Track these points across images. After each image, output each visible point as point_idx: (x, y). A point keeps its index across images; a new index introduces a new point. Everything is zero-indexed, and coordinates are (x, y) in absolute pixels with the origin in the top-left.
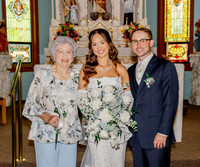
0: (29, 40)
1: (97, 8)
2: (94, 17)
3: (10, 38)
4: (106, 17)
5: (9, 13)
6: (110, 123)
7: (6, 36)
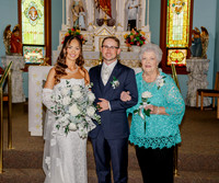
0: (43, 43)
1: (102, 15)
2: (100, 23)
3: (25, 41)
4: (111, 23)
5: (24, 18)
6: (78, 117)
7: (20, 39)
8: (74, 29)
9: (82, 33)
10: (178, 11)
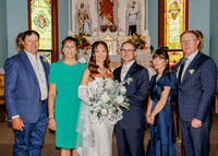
0: (50, 48)
2: (104, 29)
4: (114, 29)
5: (34, 26)
8: (81, 35)
9: (88, 38)
10: (174, 17)
